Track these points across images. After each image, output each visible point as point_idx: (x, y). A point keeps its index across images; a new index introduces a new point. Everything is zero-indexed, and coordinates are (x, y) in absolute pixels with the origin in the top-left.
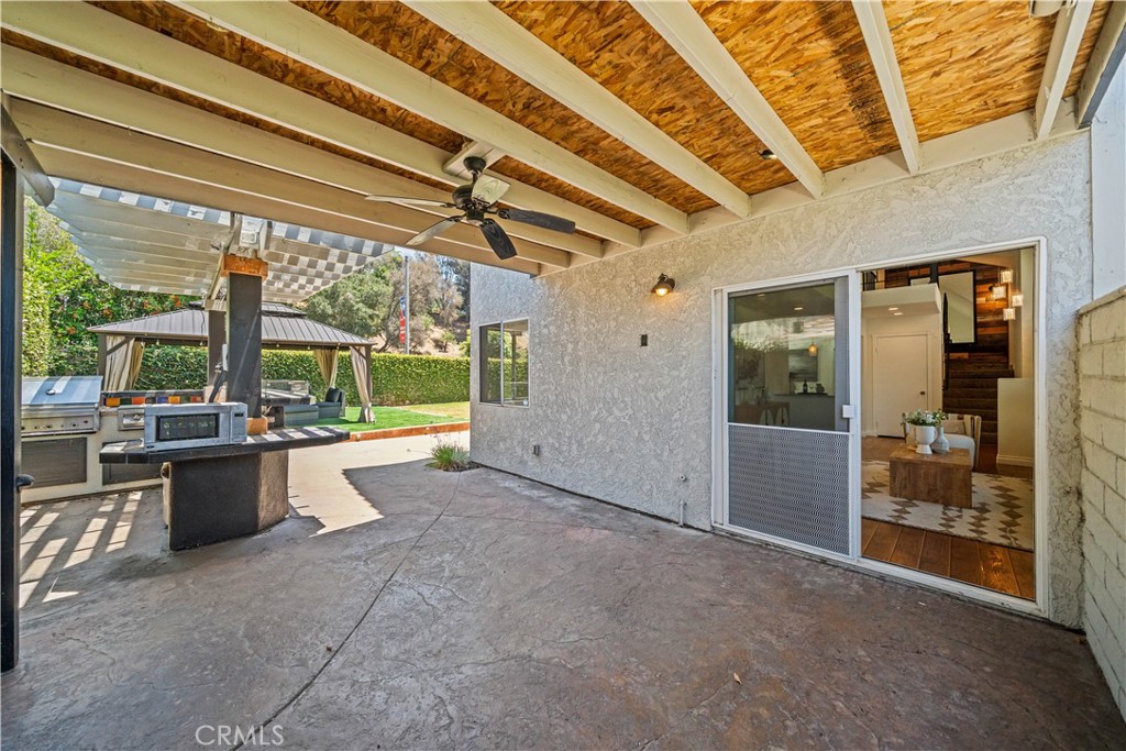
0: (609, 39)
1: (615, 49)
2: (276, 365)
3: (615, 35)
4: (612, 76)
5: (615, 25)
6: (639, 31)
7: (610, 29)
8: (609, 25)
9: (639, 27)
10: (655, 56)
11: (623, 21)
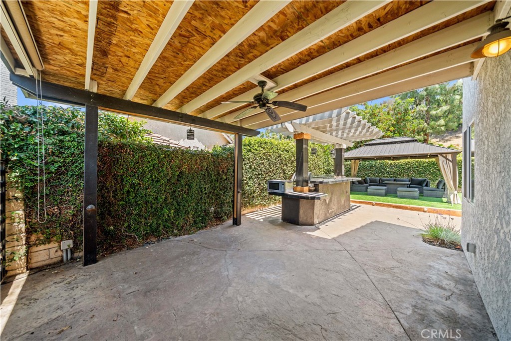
0: (199, 33)
1: (204, 30)
2: (417, 166)
3: (196, 31)
4: (219, 29)
5: (192, 32)
6: (192, 23)
7: (194, 33)
8: (193, 34)
9: (190, 23)
10: (202, 14)
11: (190, 29)
